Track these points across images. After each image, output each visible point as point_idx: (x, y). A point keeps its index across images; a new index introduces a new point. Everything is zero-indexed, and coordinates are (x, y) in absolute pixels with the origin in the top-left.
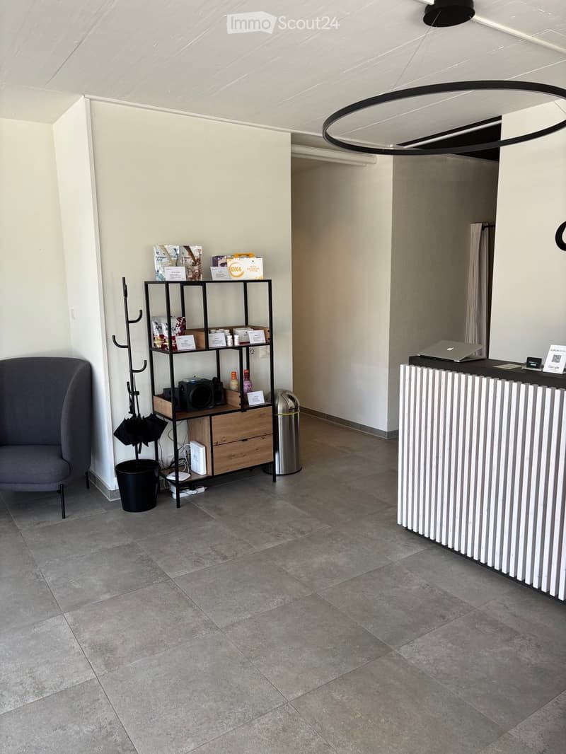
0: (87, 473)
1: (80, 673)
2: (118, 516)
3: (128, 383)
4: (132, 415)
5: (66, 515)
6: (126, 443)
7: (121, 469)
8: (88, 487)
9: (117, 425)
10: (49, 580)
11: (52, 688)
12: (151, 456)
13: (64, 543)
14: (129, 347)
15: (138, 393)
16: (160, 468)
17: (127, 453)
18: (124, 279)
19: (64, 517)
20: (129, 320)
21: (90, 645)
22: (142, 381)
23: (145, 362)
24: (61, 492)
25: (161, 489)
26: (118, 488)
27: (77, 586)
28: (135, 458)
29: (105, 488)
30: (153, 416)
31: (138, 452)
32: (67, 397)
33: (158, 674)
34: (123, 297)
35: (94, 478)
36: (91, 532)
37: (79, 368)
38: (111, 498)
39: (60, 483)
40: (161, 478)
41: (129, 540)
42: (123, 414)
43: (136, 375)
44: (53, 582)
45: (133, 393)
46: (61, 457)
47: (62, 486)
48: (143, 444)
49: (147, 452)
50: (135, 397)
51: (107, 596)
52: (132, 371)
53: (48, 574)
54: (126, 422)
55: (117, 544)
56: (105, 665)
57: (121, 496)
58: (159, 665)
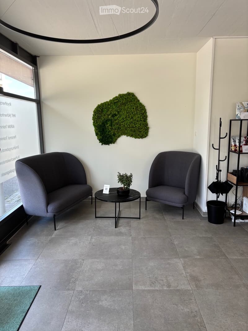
0: (194, 202)
1: (185, 286)
2: (205, 223)
3: (217, 166)
4: (217, 180)
5: (184, 218)
6: (213, 192)
7: (209, 203)
8: (194, 208)
9: (209, 184)
10: (176, 243)
11: (173, 287)
12: (224, 200)
13: (182, 229)
14: (219, 149)
15: (221, 171)
16: (227, 206)
17: (212, 197)
18: (221, 118)
19: (183, 219)
20: (221, 137)
21: (190, 275)
22: (223, 165)
23: (226, 157)
24: (183, 208)
25: (227, 216)
26: (207, 211)
27: (186, 249)
28: (216, 200)
29: (201, 210)
30: (227, 182)
31: (218, 197)
32: (190, 169)
33: (219, 299)
34: (219, 127)
35: (197, 205)
36: (194, 228)
37: (196, 157)
38: (203, 215)
39: (183, 204)
40: (227, 211)
41: (210, 235)
42: (213, 179)
43: (221, 162)
44: (177, 244)
45: (219, 170)
46: (184, 193)
47: (184, 206)
48: (220, 194)
49: (222, 198)
50: (219, 172)
51: (198, 257)
52: (219, 161)
53: (175, 240)
54: (214, 183)
55: (204, 236)
56: (196, 286)
57: (208, 215)
58: (220, 295)
